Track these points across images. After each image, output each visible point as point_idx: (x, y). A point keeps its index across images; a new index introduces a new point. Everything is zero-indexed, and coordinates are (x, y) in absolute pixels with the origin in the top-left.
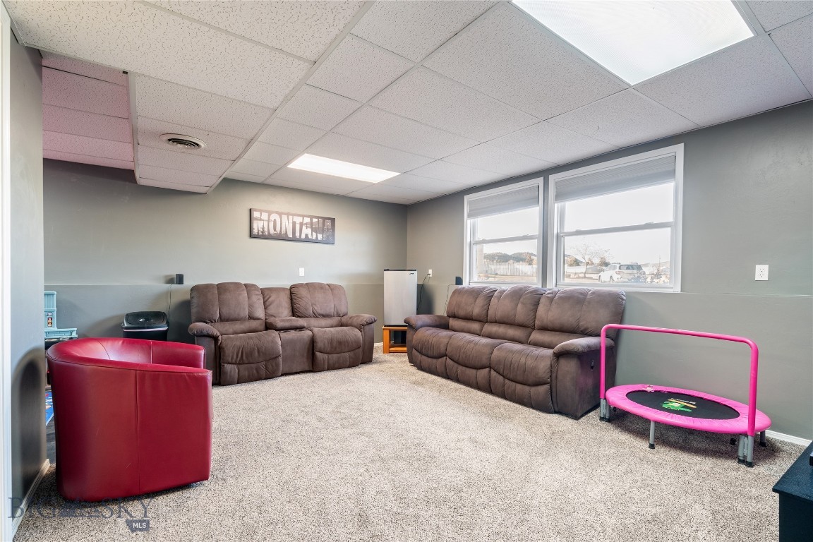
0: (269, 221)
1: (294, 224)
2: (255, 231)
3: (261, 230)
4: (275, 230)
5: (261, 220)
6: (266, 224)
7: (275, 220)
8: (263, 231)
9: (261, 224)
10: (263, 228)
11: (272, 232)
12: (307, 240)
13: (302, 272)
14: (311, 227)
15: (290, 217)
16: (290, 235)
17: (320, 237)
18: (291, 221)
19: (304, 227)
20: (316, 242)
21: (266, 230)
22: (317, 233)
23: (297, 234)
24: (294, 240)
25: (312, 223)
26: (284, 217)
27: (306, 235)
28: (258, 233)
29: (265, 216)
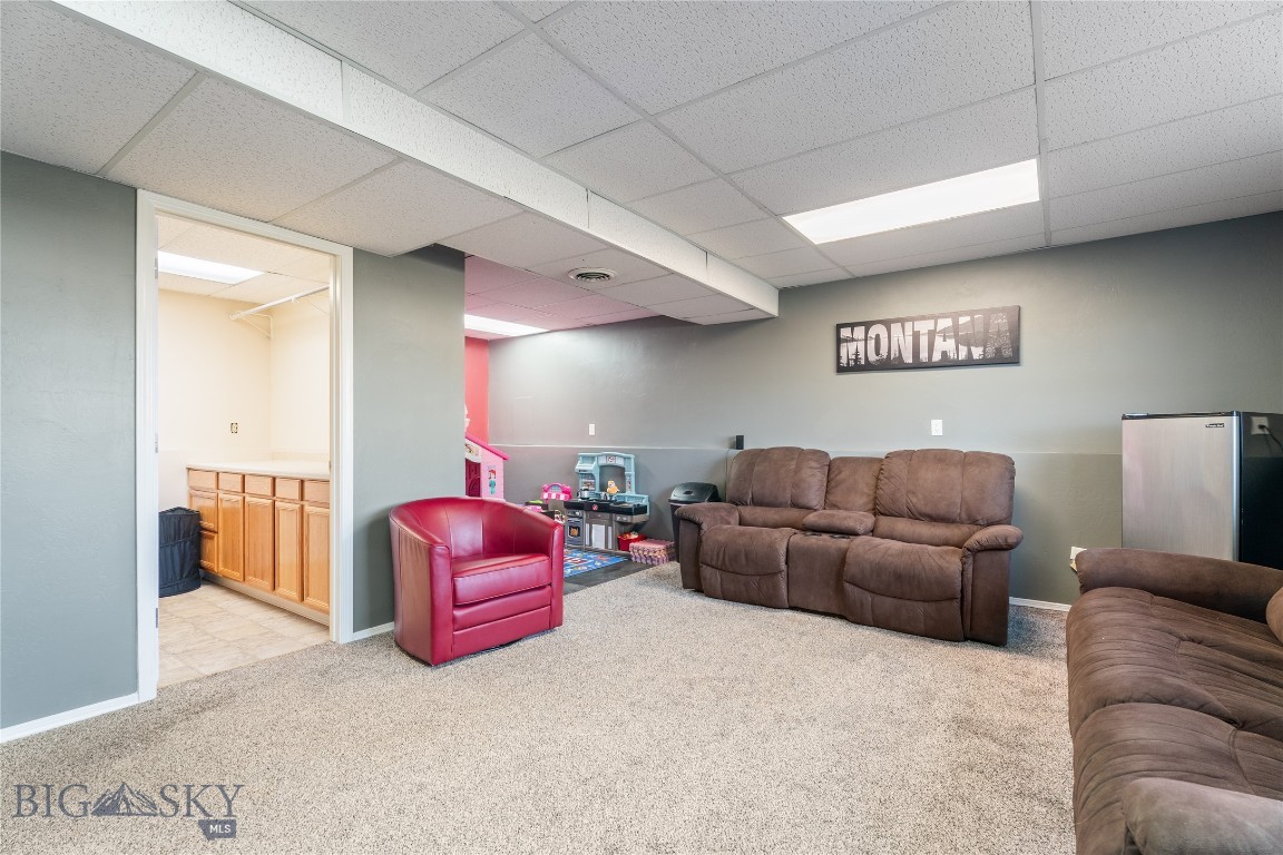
0: (866, 340)
1: (916, 336)
2: (844, 361)
3: (854, 357)
4: (878, 353)
5: (853, 340)
6: (861, 345)
7: (878, 336)
8: (856, 360)
9: (852, 347)
10: (857, 354)
11: (873, 357)
12: (947, 363)
13: (937, 427)
14: (956, 336)
15: (908, 325)
16: (908, 359)
17: (977, 353)
18: (909, 332)
19: (938, 340)
20: (970, 363)
21: (862, 356)
22: (969, 346)
23: (924, 356)
24: (918, 366)
25: (956, 327)
26: (896, 328)
27: (944, 354)
28: (848, 363)
29: (859, 332)
